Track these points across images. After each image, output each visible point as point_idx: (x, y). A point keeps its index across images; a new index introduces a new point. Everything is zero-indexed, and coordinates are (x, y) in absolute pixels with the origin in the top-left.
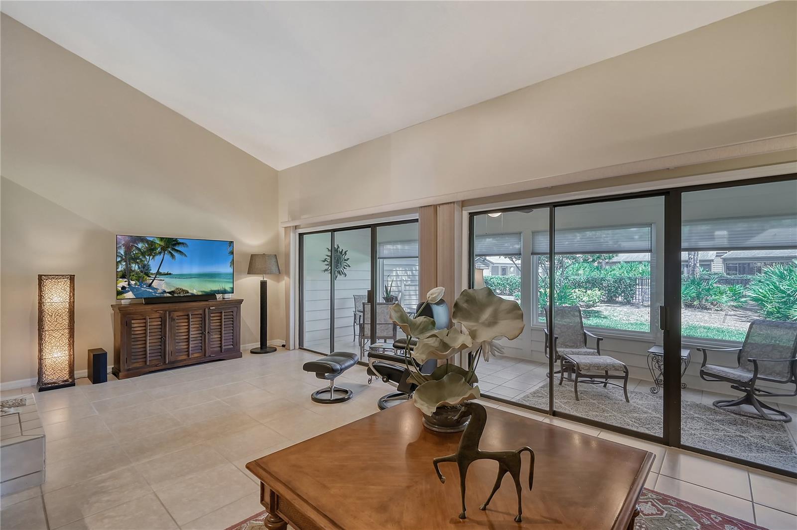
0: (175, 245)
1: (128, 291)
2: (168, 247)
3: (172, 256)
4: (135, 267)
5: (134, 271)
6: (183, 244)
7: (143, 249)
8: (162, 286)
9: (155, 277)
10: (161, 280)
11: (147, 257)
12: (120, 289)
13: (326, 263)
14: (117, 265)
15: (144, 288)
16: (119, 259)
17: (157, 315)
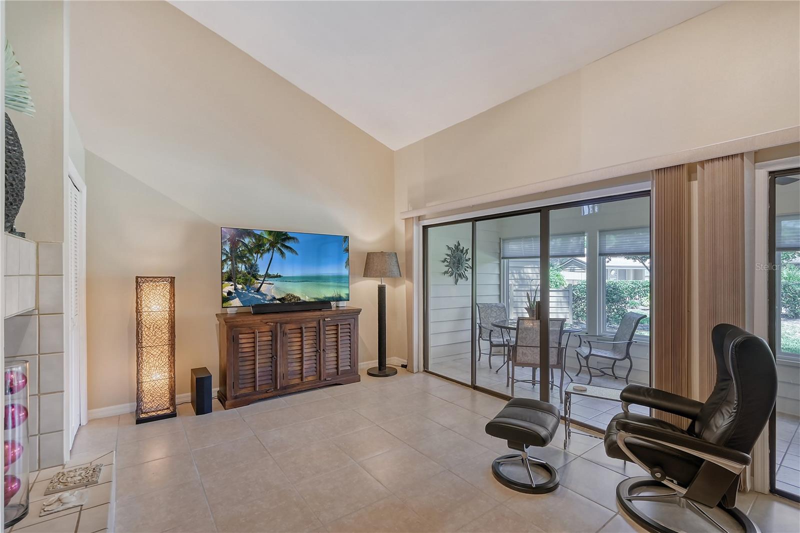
0: (284, 240)
1: (234, 298)
2: (278, 243)
3: (282, 253)
4: (242, 267)
5: (240, 273)
6: (293, 238)
7: (250, 245)
8: (271, 291)
9: (264, 280)
10: (270, 284)
11: (254, 255)
12: (226, 294)
13: (446, 263)
14: (222, 265)
15: (252, 294)
16: (224, 258)
17: (267, 328)
